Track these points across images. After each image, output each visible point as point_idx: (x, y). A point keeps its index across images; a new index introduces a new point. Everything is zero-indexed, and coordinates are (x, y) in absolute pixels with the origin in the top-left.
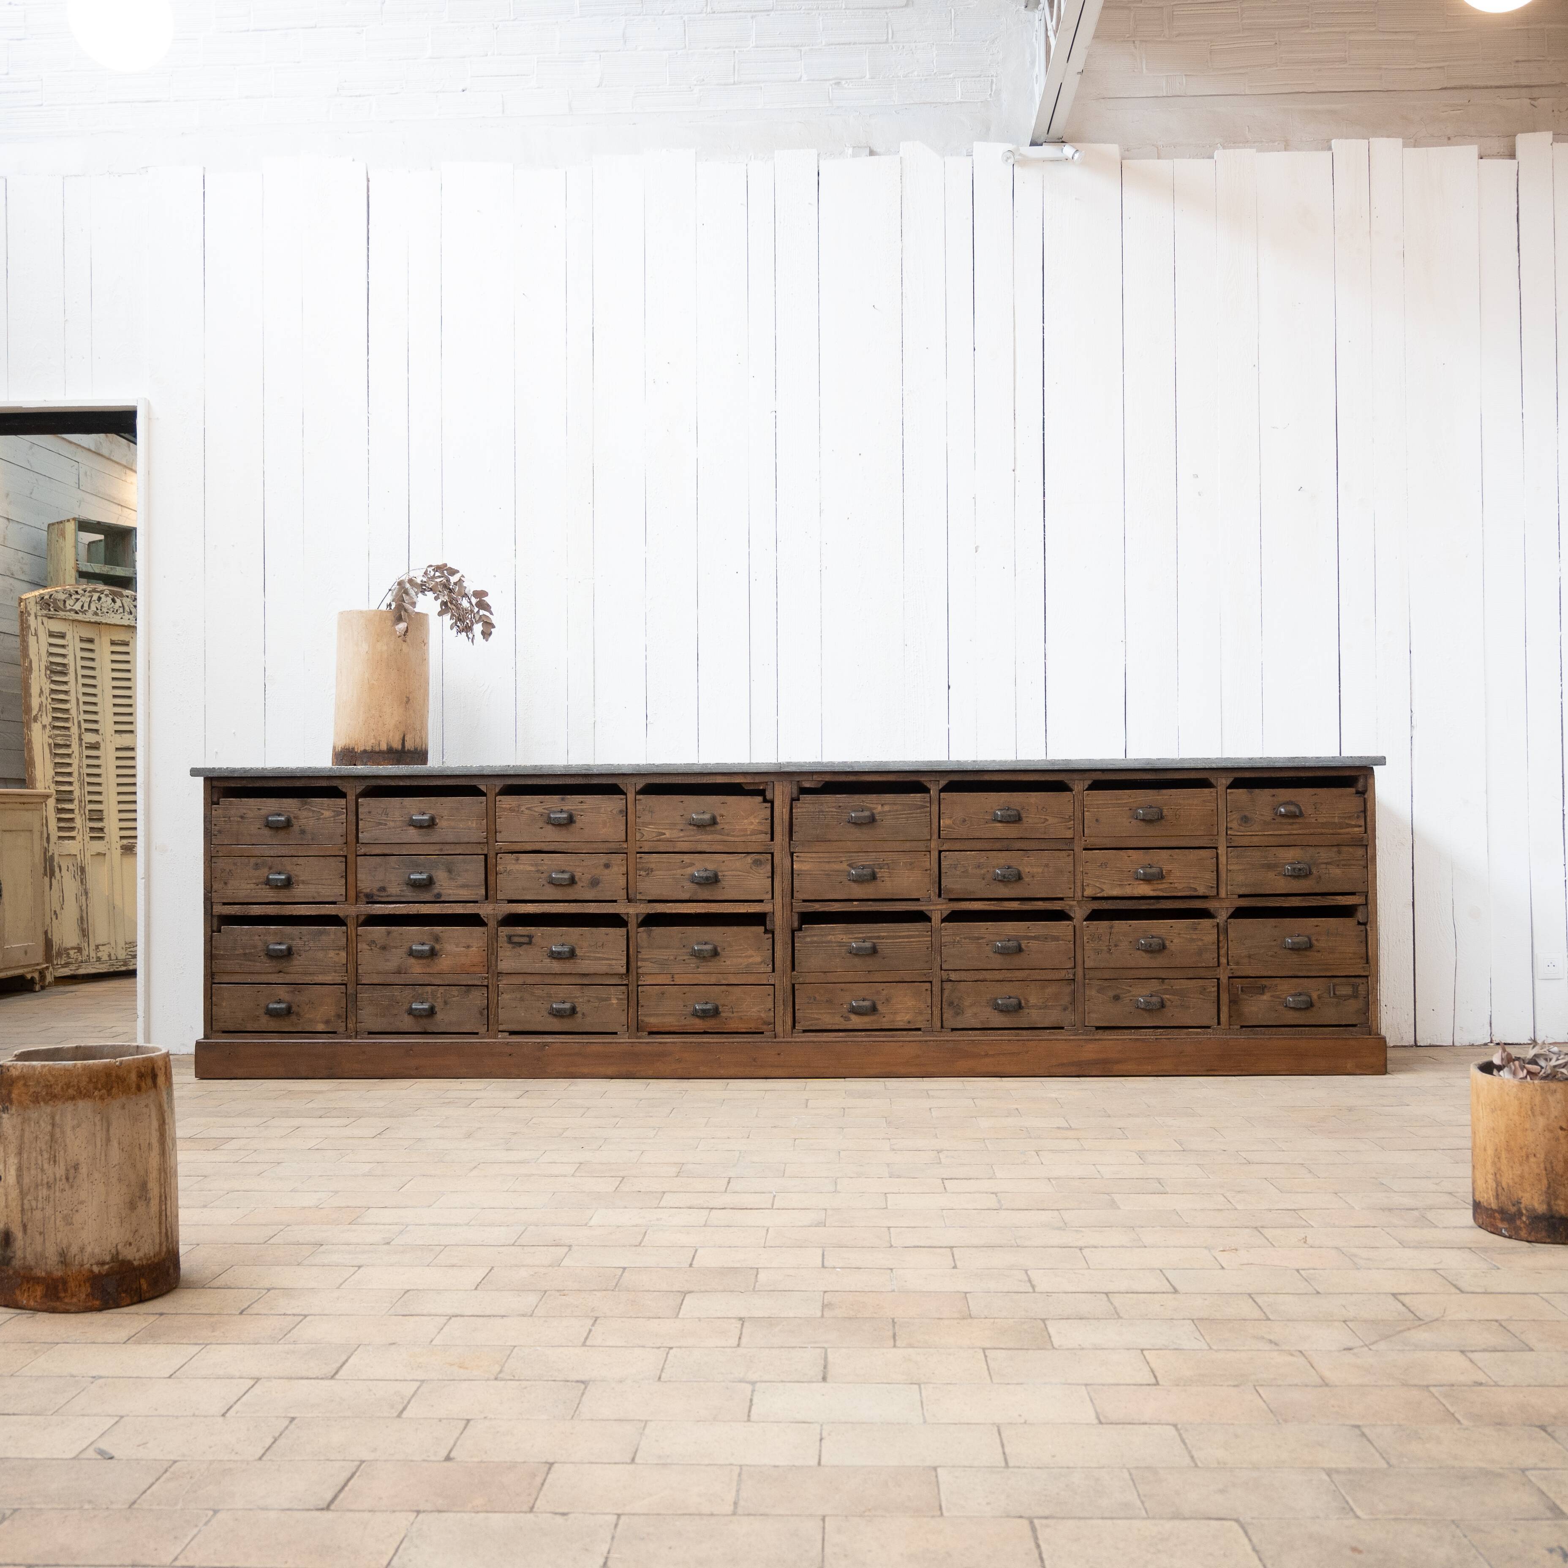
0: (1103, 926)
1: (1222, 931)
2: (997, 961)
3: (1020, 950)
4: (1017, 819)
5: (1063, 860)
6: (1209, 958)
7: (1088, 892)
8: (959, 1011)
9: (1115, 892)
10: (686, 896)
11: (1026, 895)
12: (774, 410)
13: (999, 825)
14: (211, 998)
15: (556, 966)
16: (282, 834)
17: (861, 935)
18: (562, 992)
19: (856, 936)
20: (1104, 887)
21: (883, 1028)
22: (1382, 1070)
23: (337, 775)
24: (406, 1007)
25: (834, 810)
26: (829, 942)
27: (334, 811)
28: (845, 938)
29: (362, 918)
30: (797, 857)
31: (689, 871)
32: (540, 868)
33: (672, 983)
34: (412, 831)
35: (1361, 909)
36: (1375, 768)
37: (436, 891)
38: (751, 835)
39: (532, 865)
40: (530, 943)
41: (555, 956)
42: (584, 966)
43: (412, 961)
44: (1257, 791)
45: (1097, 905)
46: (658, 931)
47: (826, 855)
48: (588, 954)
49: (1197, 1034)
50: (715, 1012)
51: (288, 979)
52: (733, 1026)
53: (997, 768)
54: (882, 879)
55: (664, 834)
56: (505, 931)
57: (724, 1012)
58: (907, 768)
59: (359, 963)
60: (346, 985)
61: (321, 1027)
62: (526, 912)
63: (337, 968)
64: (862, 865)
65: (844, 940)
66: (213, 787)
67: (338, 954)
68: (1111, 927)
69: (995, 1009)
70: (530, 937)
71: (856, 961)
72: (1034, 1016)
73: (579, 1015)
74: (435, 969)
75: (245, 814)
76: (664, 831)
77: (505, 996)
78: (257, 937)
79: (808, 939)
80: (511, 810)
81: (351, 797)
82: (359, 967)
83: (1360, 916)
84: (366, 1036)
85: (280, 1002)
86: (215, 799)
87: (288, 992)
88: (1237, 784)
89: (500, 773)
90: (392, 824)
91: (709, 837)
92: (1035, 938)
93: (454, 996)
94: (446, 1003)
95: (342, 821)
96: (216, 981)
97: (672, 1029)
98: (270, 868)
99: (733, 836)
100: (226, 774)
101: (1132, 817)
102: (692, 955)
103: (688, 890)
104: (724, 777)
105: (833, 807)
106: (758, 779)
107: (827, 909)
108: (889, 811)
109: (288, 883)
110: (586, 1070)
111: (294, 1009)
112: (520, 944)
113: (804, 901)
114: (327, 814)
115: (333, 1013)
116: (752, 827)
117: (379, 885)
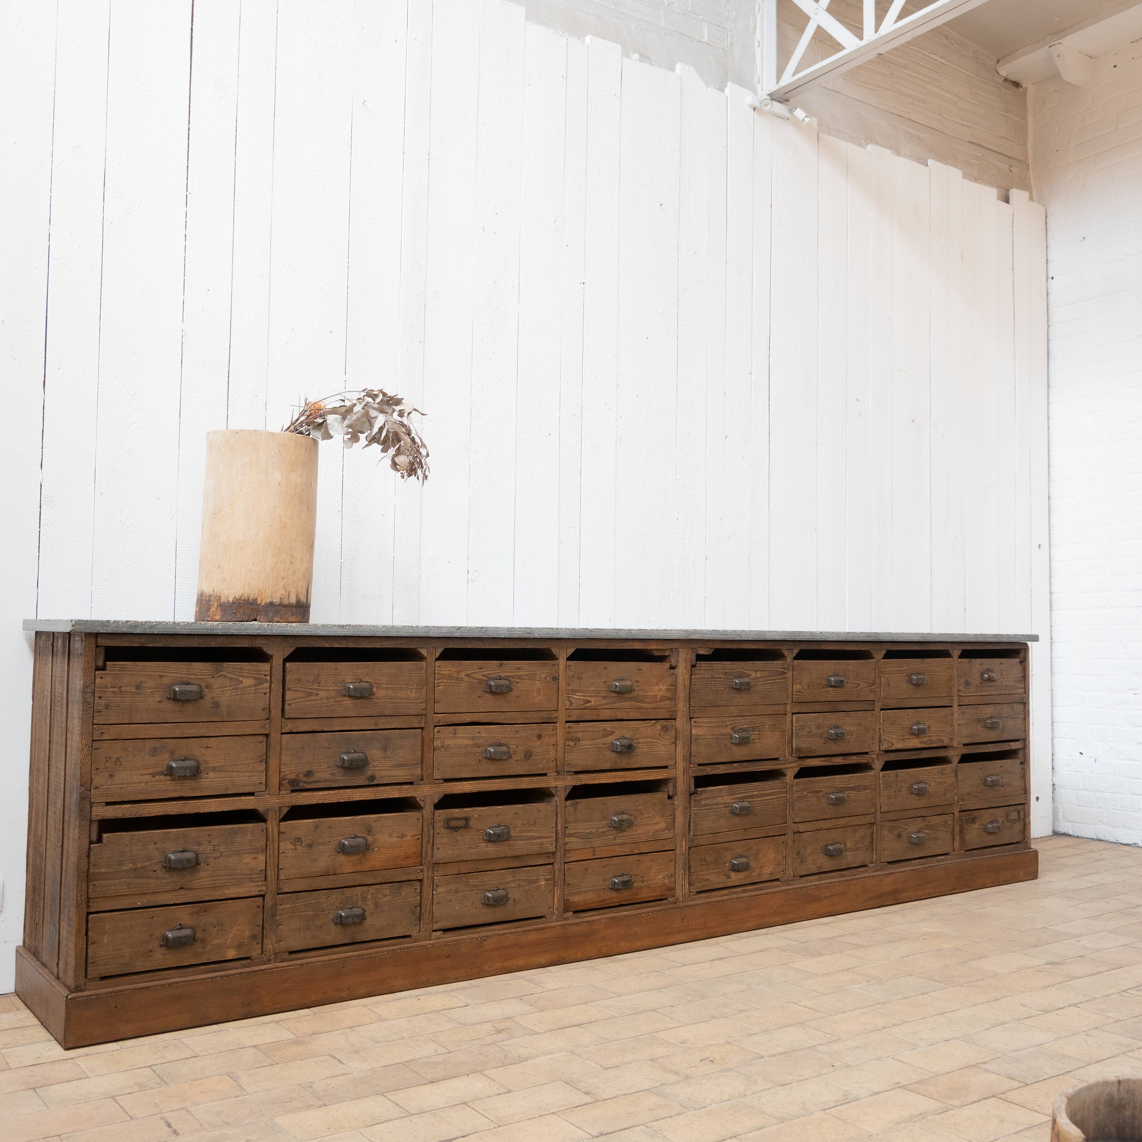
0: (892, 774)
1: (955, 774)
2: (830, 811)
3: (844, 800)
4: (840, 684)
5: (868, 719)
6: (950, 796)
7: (884, 747)
8: (804, 859)
9: (899, 746)
10: (607, 766)
11: (848, 751)
13: (830, 689)
14: (87, 934)
15: (492, 850)
16: (190, 708)
17: (740, 796)
18: (492, 879)
19: (737, 796)
20: (894, 741)
21: (753, 881)
22: (1033, 875)
23: (268, 633)
24: (331, 916)
25: (722, 676)
26: (718, 804)
27: (255, 678)
28: (728, 799)
29: (285, 811)
30: (695, 722)
31: (610, 739)
32: (478, 742)
33: (594, 857)
34: (348, 702)
35: (1021, 752)
36: (1029, 643)
37: (369, 773)
38: (660, 701)
39: (469, 738)
40: (466, 827)
41: (491, 839)
42: (520, 847)
43: (342, 858)
44: (973, 660)
45: (893, 757)
46: (583, 803)
47: (716, 720)
48: (521, 834)
49: (943, 860)
50: (627, 884)
51: (190, 896)
52: (645, 895)
53: (835, 639)
54: (754, 741)
55: (590, 702)
56: (443, 814)
57: (635, 882)
58: (777, 638)
59: (280, 867)
60: (263, 896)
61: (231, 954)
62: (462, 792)
63: (255, 876)
64: (740, 729)
65: (728, 801)
66: (97, 646)
67: (256, 858)
68: (897, 776)
69: (826, 855)
70: (467, 819)
71: (737, 820)
72: (850, 858)
73: (511, 902)
74: (367, 866)
75: (141, 682)
76: (590, 699)
77: (441, 889)
78: (152, 846)
79: (703, 803)
80: (450, 677)
81: (277, 661)
82: (281, 872)
83: (1021, 757)
84: (286, 956)
85: (181, 927)
86: (100, 663)
87: (192, 914)
88: (964, 654)
89: (446, 635)
90: (323, 694)
91: (627, 704)
92: (852, 789)
93: (386, 896)
94: (377, 905)
95: (264, 691)
96: (92, 910)
97: (594, 906)
98: (172, 753)
99: (646, 703)
100: (125, 630)
101: (908, 682)
102: (610, 827)
103: (608, 760)
104: (641, 644)
105: (722, 673)
106: (666, 646)
107: (715, 772)
108: (760, 677)
109: (196, 773)
110: (520, 962)
111: (199, 935)
112: (456, 829)
113: (699, 765)
114: (247, 682)
115: (247, 933)
116: (661, 693)
117: (307, 768)
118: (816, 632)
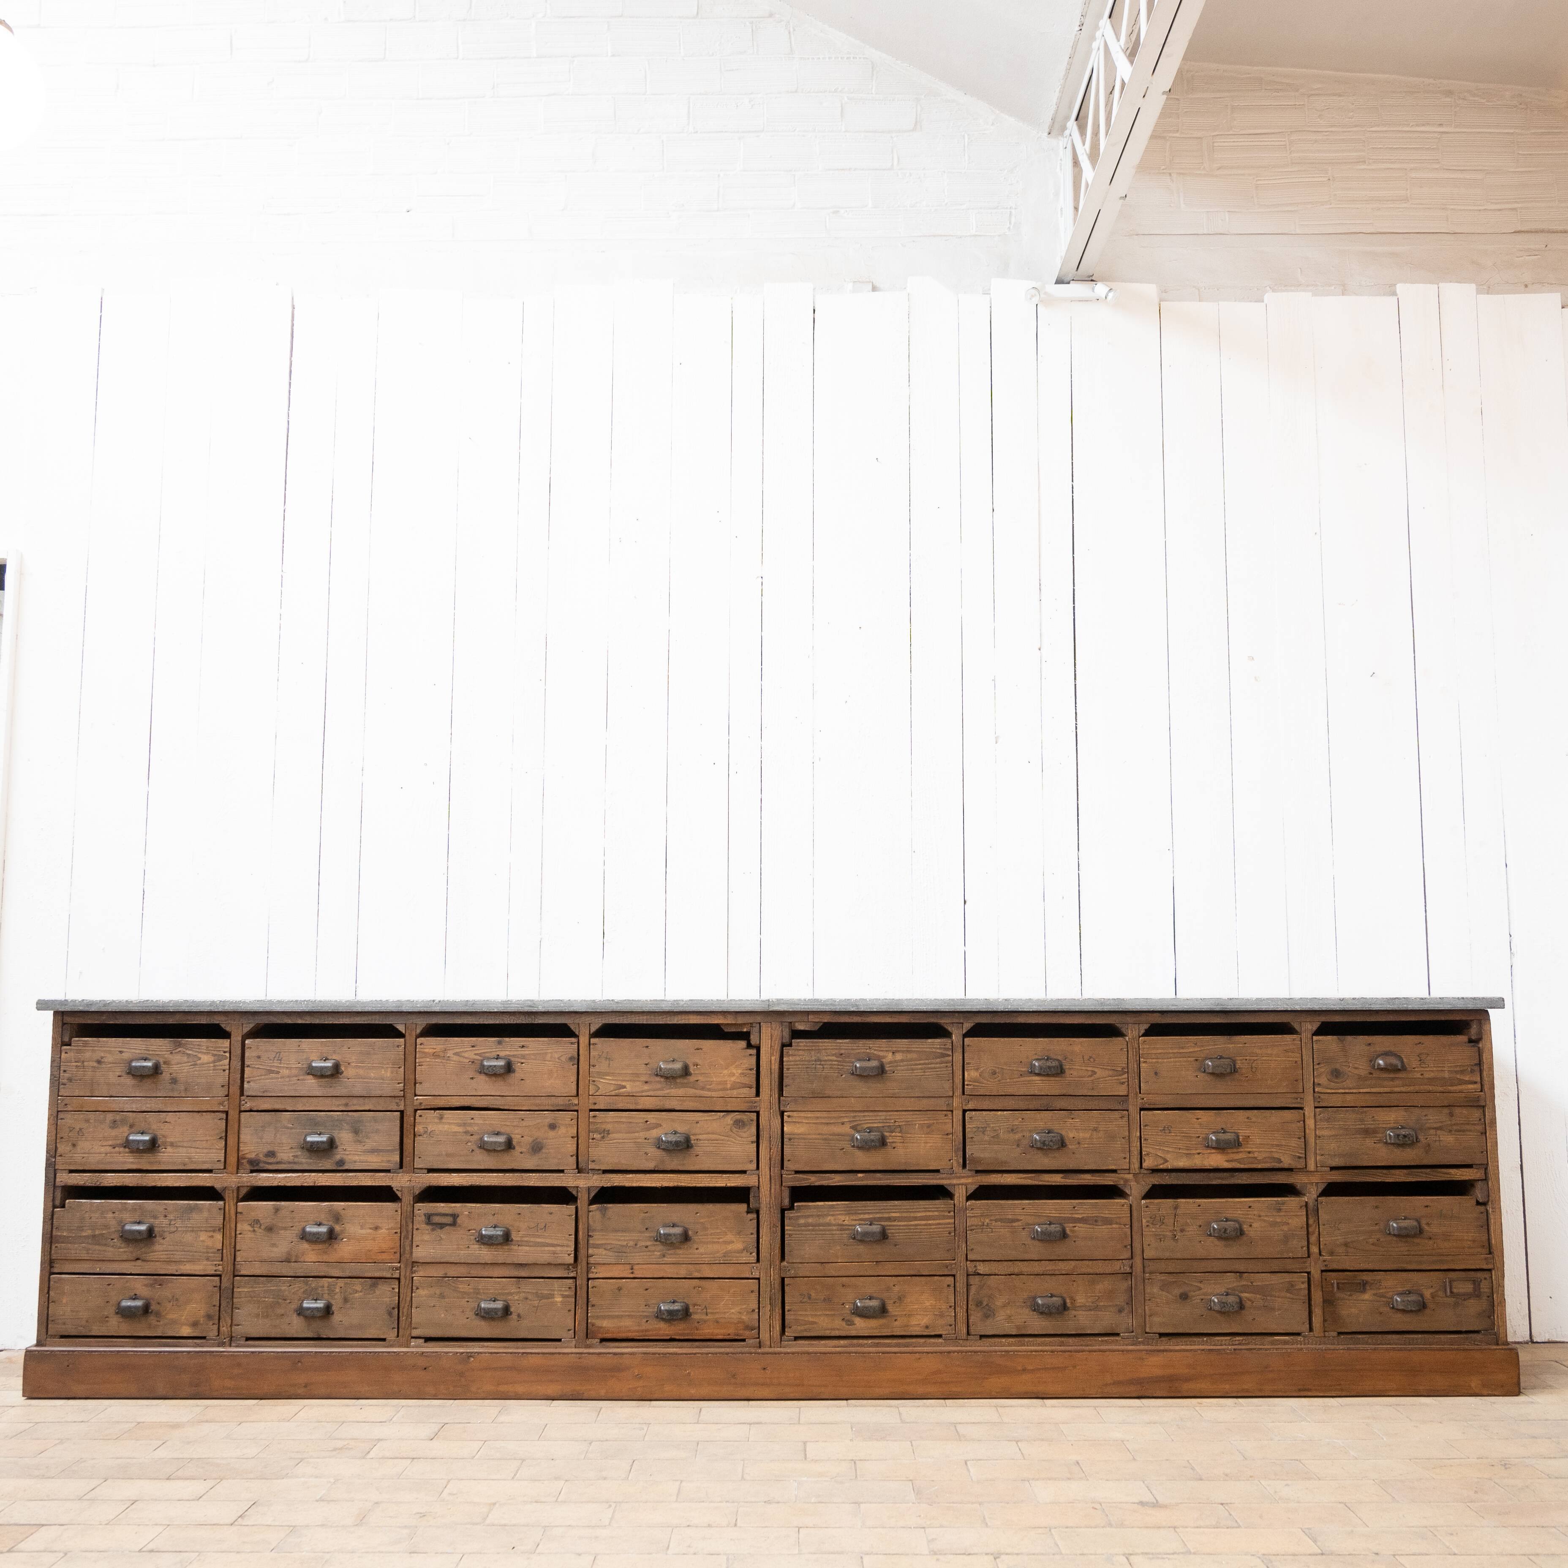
0: (1167, 1204)
1: (1312, 1212)
2: (1036, 1250)
3: (1064, 1235)
4: (1059, 1071)
5: (1115, 1123)
6: (1297, 1246)
7: (1148, 1163)
8: (989, 1314)
9: (1182, 1163)
10: (651, 1166)
11: (1072, 1166)
12: (760, 576)
13: (1037, 1078)
14: (48, 1293)
15: (485, 1254)
16: (148, 1083)
17: (866, 1216)
18: (491, 1286)
19: (862, 1216)
20: (1168, 1157)
21: (895, 1334)
22: (1514, 1389)
23: (220, 1010)
24: (294, 1306)
25: (834, 1058)
26: (829, 1224)
27: (214, 1055)
28: (847, 1220)
29: (243, 1192)
30: (789, 1116)
31: (654, 1133)
32: (469, 1129)
33: (632, 1276)
34: (311, 1081)
35: (1479, 1185)
36: (1489, 1010)
37: (338, 1157)
38: (732, 1088)
39: (459, 1125)
40: (454, 1224)
41: (484, 1241)
42: (521, 1253)
43: (305, 1246)
44: (1349, 1038)
45: (1157, 1180)
46: (615, 1209)
47: (825, 1114)
48: (526, 1239)
49: (1286, 1343)
50: (686, 1313)
51: (148, 1268)
52: (707, 1331)
53: (1035, 1008)
54: (894, 1145)
55: (624, 1087)
56: (424, 1208)
57: (696, 1313)
58: (924, 1008)
59: (238, 1248)
60: (220, 1276)
61: (186, 1331)
62: (450, 1184)
63: (210, 1255)
64: (868, 1128)
65: (846, 1222)
66: (64, 1024)
67: (212, 1237)
68: (1176, 1208)
69: (1034, 1310)
70: (455, 1216)
71: (861, 1248)
72: (1082, 1320)
73: (514, 1316)
74: (333, 1256)
75: (102, 1058)
76: (624, 1084)
77: (421, 1292)
78: (110, 1215)
79: (802, 1221)
80: (435, 1055)
81: (236, 1037)
82: (238, 1253)
83: (1479, 1193)
84: (243, 1342)
85: (135, 1298)
86: (66, 1039)
87: (146, 1285)
88: (1326, 1029)
89: (422, 1010)
90: (286, 1072)
91: (681, 1092)
92: (1083, 1220)
93: (357, 1292)
94: (346, 1300)
95: (224, 1067)
96: (56, 1270)
97: (631, 1335)
98: (131, 1126)
99: (709, 1090)
100: (81, 1008)
101: (1199, 1069)
102: (657, 1240)
103: (652, 1158)
104: (699, 1017)
105: (833, 1055)
106: (740, 1020)
107: (825, 1183)
108: (902, 1061)
109: (153, 1145)
110: (520, 1389)
111: (154, 1307)
112: (442, 1226)
113: (797, 1172)
114: (206, 1058)
115: (202, 1313)
116: (733, 1079)
117: (266, 1149)
118: (997, 1000)
